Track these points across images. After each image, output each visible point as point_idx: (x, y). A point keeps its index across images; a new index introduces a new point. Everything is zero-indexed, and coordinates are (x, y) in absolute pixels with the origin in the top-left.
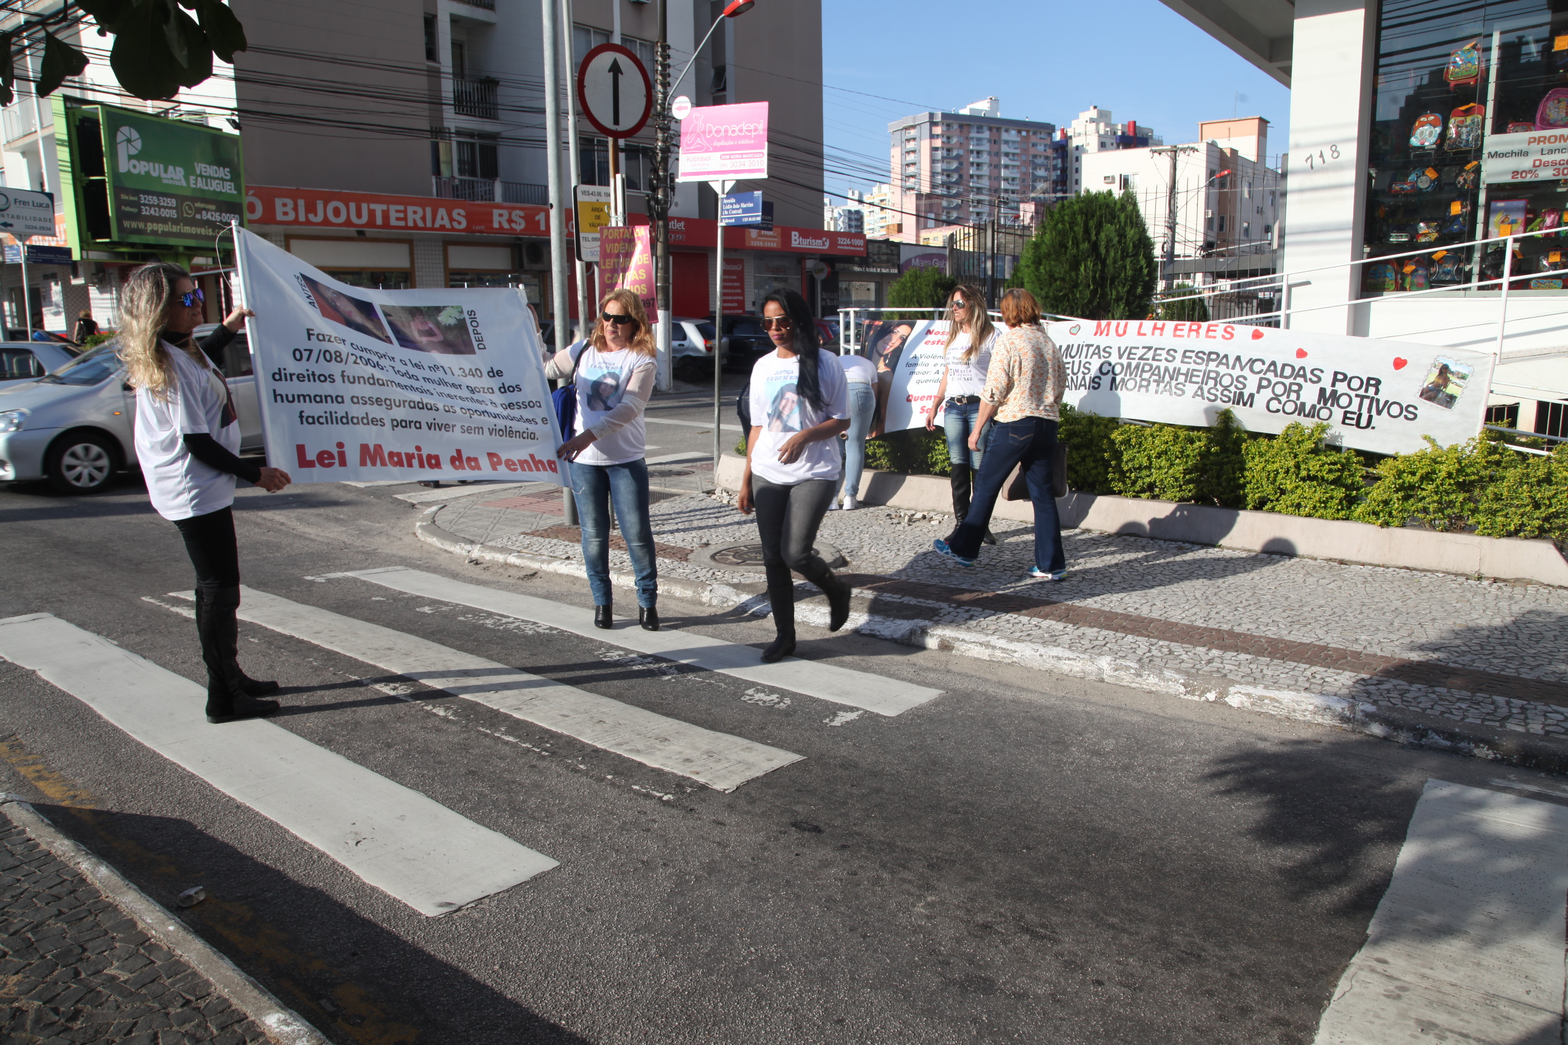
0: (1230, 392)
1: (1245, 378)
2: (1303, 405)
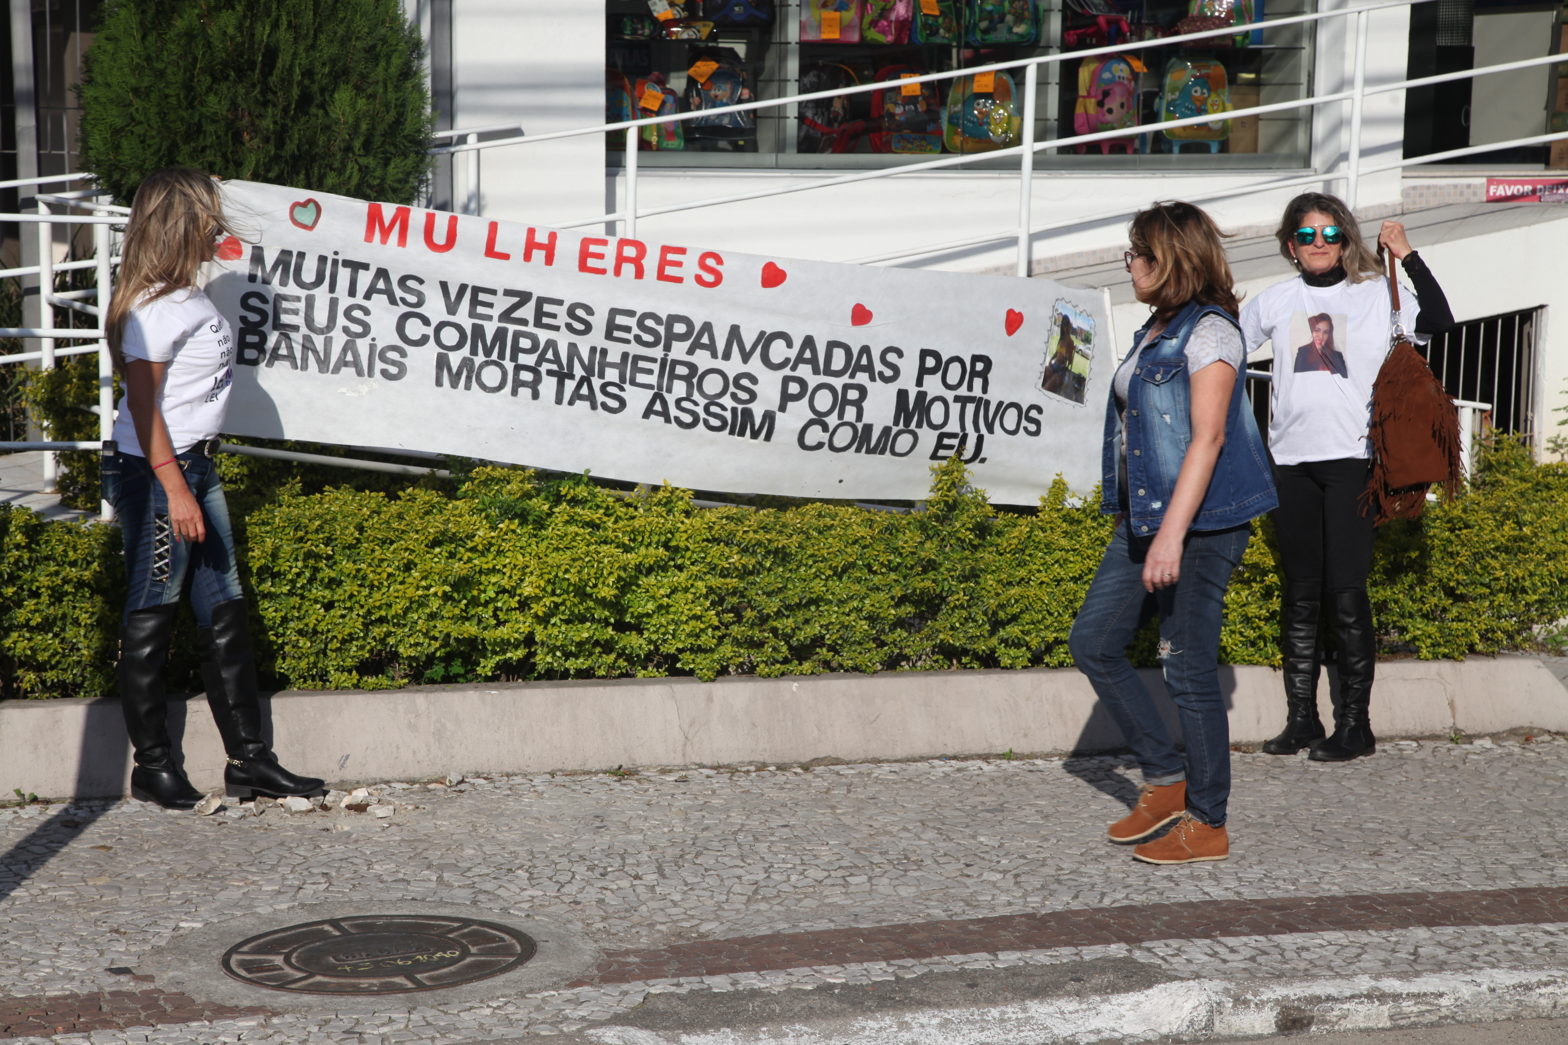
0: (724, 408)
1: (754, 380)
2: (868, 428)
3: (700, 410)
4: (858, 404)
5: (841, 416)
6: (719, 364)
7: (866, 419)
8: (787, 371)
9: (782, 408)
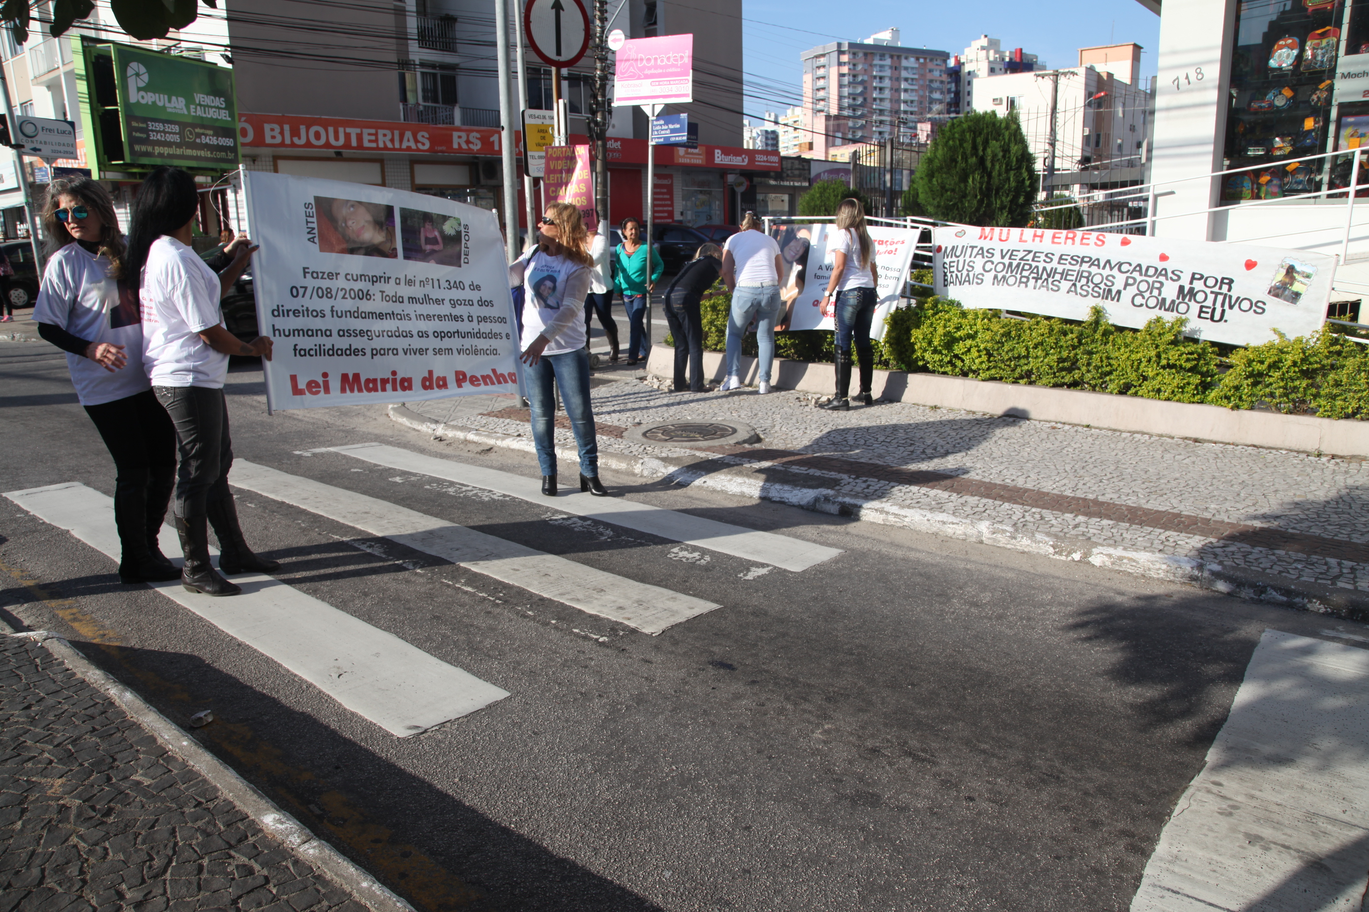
0: (1100, 288)
1: (1114, 277)
2: (1164, 300)
3: (1090, 290)
4: (1159, 289)
5: (1151, 293)
6: (1101, 271)
7: (1163, 295)
8: (1128, 274)
9: (1125, 289)
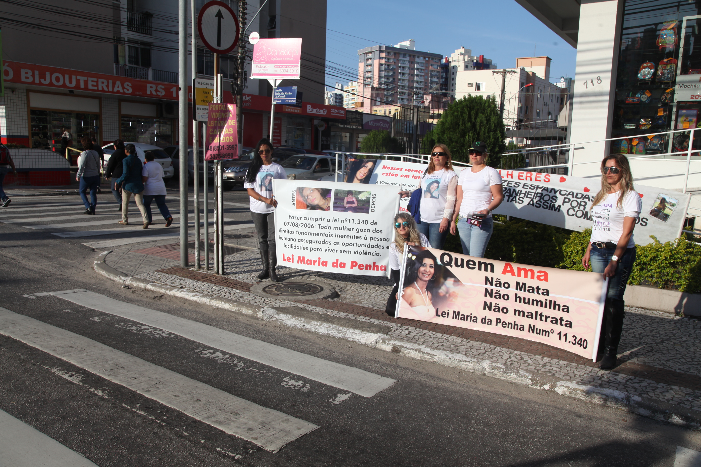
0: (548, 203)
1: (557, 197)
2: (587, 213)
3: (542, 204)
4: (584, 206)
5: (579, 208)
6: (549, 193)
7: (586, 210)
8: (565, 196)
9: (563, 205)
